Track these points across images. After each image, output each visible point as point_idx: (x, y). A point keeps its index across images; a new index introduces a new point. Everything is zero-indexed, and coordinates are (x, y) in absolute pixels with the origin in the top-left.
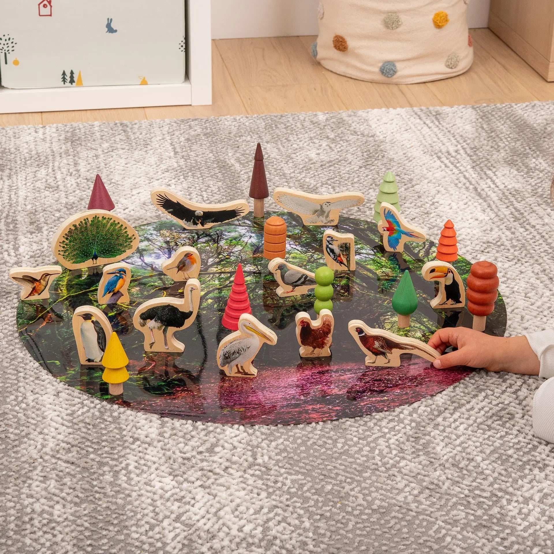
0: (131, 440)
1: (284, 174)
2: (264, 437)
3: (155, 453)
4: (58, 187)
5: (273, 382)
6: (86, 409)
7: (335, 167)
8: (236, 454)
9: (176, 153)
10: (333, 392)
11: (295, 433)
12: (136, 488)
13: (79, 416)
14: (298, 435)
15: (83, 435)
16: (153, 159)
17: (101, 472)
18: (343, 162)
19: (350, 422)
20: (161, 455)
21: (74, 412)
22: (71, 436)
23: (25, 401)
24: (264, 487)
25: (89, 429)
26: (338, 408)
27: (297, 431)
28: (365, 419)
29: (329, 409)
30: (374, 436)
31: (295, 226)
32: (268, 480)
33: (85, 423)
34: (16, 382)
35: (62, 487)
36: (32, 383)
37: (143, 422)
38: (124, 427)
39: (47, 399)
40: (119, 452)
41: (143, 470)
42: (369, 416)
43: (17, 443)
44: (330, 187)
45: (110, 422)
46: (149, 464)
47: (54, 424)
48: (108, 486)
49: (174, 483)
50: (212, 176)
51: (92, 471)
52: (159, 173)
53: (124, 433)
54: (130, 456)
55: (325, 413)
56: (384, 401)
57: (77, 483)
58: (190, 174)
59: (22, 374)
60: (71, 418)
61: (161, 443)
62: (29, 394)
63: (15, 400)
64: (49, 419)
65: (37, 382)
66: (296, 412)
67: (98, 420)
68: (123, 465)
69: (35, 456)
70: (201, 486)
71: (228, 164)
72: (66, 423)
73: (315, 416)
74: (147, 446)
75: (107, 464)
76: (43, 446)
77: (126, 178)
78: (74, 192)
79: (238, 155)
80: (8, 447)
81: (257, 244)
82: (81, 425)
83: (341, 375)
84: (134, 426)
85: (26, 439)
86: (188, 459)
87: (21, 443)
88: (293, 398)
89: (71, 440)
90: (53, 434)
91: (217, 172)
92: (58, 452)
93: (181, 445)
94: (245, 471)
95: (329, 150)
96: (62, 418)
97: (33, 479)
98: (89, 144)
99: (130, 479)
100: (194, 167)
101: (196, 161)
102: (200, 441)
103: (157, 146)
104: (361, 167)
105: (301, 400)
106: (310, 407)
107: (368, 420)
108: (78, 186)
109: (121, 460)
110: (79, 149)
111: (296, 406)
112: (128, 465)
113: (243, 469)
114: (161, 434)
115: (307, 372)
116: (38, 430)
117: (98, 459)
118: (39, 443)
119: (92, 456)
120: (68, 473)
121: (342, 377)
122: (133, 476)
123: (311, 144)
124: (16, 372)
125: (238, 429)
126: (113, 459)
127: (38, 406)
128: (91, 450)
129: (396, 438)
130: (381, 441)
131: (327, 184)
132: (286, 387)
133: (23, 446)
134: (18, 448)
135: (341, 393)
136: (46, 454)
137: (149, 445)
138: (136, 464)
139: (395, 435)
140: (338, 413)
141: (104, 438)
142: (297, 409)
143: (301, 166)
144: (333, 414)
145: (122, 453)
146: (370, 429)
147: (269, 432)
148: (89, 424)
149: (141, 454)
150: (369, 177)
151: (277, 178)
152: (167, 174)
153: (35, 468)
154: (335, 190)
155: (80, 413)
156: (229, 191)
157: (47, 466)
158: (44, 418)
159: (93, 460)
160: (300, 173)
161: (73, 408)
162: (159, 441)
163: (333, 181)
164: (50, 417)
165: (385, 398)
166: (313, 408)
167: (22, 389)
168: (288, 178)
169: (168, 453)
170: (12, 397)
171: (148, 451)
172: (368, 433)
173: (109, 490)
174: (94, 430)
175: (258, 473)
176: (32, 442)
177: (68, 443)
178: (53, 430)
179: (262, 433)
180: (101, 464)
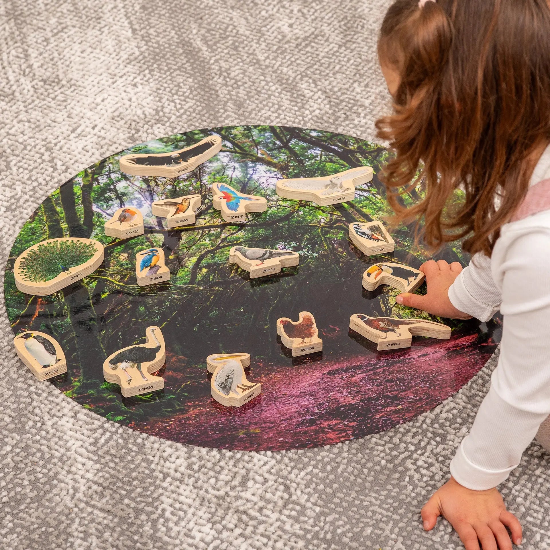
0: (161, 476)
1: (258, 61)
2: (292, 464)
3: (187, 493)
4: (13, 94)
5: (285, 390)
6: (108, 434)
7: (313, 47)
8: (269, 490)
9: (134, 31)
10: (347, 400)
11: (323, 457)
12: (177, 542)
13: (103, 445)
14: (326, 460)
15: (112, 472)
16: (110, 44)
17: (139, 522)
18: (320, 38)
19: (375, 439)
20: (194, 496)
21: (97, 440)
22: (100, 474)
23: (44, 427)
24: (302, 533)
25: (116, 464)
26: (354, 424)
27: (324, 454)
28: (390, 434)
29: (345, 425)
30: (402, 456)
31: (279, 148)
32: (306, 522)
33: (111, 455)
34: (29, 400)
35: (104, 545)
36: (46, 402)
37: (169, 451)
38: (151, 458)
39: (66, 423)
40: (152, 493)
41: (180, 518)
42: (393, 430)
43: (48, 487)
44: (311, 81)
45: (136, 452)
46: (185, 507)
47: (79, 459)
48: (149, 541)
49: (213, 532)
50: (179, 69)
51: (130, 521)
52: (121, 67)
53: (153, 466)
54: (163, 498)
55: (342, 431)
56: (398, 411)
57: (118, 539)
58: (155, 66)
59: (32, 389)
60: (95, 449)
61: (193, 479)
62: (46, 417)
63: (34, 427)
64: (73, 452)
65: (51, 398)
66: (312, 431)
67: (124, 451)
68: (159, 511)
69: (70, 505)
70: (241, 535)
71: (194, 48)
72: (91, 456)
73: (331, 436)
74: (178, 483)
75: (143, 510)
76: (76, 490)
77: (86, 77)
78: (33, 101)
79: (203, 31)
80: (41, 494)
81: (243, 180)
82: (108, 458)
83: (352, 376)
84: (161, 457)
85: (55, 482)
86: (223, 498)
87: (53, 487)
88: (308, 411)
89: (101, 481)
90: (81, 472)
91: (184, 62)
92: (91, 497)
93: (213, 481)
94: (280, 512)
95: (302, 19)
96: (86, 449)
97: (73, 537)
98: (35, 22)
99: (169, 529)
100: (158, 54)
101: (157, 42)
102: (231, 474)
103: (111, 20)
104: (340, 47)
105: (315, 414)
106: (326, 424)
107: (393, 434)
108: (35, 92)
109: (156, 504)
110: (25, 30)
111: (312, 422)
112: (164, 510)
113: (278, 509)
114: (189, 467)
115: (318, 374)
116: (66, 468)
117: (133, 505)
118: (70, 487)
119: (126, 501)
120: (107, 526)
121: (353, 379)
122: (171, 524)
123: (281, 10)
124: (26, 386)
125: (265, 455)
126: (148, 504)
127: (58, 434)
128: (124, 492)
129: (423, 458)
130: (408, 463)
131: (307, 76)
132: (298, 396)
133: (55, 491)
134: (51, 495)
135: (354, 402)
136: (80, 500)
137: (181, 482)
138: (172, 509)
139: (422, 454)
140: (354, 431)
141: (134, 474)
142: (313, 428)
143: (275, 47)
144: (350, 432)
145: (155, 495)
146: (396, 447)
147: (296, 457)
148: (115, 456)
149: (174, 495)
150: (351, 62)
151: (251, 68)
152: (130, 67)
153: (73, 521)
154: (316, 85)
155: (102, 441)
156: (202, 93)
157: (84, 518)
158: (68, 450)
159: (128, 506)
160: (275, 58)
161: (96, 435)
162: (190, 476)
163: (312, 70)
164: (74, 448)
165: (400, 407)
166: (329, 425)
167: (37, 411)
168: (263, 67)
169: (202, 492)
170: (31, 423)
171: (181, 491)
172: (394, 453)
173: (152, 546)
174: (122, 464)
175: (294, 513)
176: (63, 485)
177: (100, 485)
178: (80, 466)
179: (290, 459)
180: (138, 512)
